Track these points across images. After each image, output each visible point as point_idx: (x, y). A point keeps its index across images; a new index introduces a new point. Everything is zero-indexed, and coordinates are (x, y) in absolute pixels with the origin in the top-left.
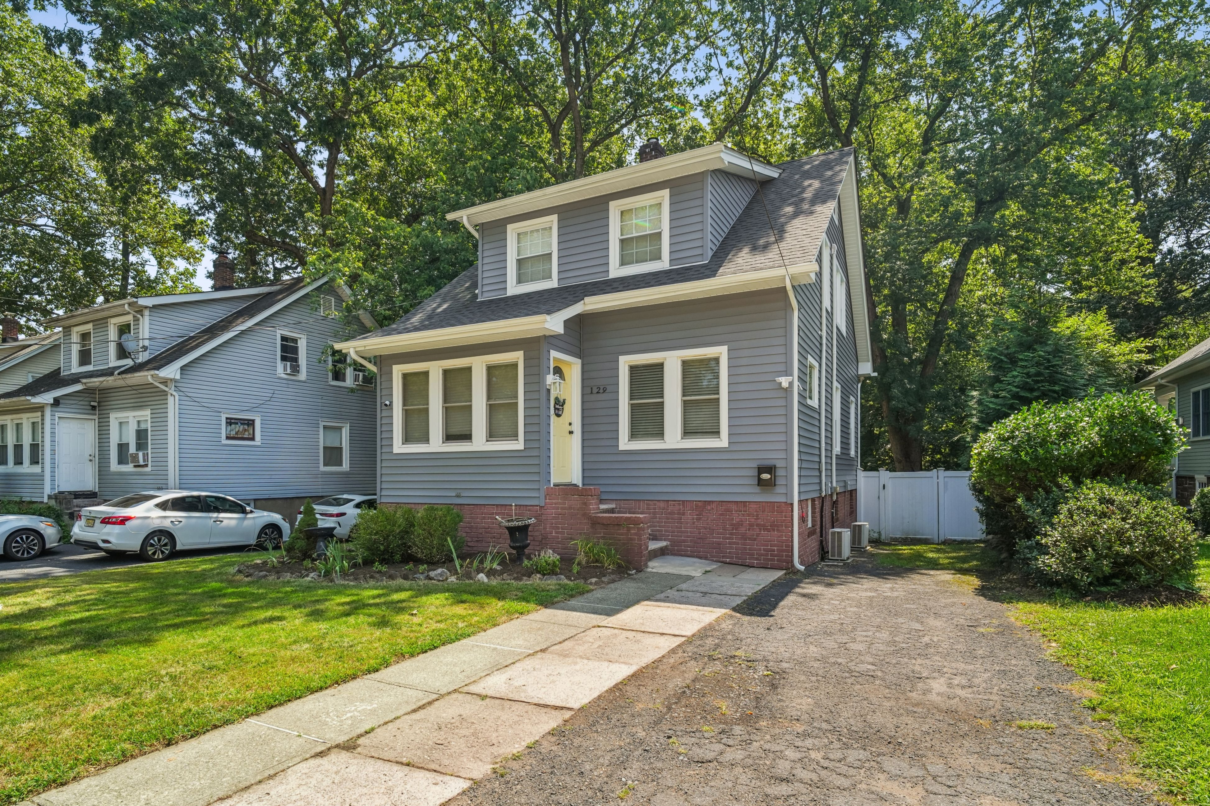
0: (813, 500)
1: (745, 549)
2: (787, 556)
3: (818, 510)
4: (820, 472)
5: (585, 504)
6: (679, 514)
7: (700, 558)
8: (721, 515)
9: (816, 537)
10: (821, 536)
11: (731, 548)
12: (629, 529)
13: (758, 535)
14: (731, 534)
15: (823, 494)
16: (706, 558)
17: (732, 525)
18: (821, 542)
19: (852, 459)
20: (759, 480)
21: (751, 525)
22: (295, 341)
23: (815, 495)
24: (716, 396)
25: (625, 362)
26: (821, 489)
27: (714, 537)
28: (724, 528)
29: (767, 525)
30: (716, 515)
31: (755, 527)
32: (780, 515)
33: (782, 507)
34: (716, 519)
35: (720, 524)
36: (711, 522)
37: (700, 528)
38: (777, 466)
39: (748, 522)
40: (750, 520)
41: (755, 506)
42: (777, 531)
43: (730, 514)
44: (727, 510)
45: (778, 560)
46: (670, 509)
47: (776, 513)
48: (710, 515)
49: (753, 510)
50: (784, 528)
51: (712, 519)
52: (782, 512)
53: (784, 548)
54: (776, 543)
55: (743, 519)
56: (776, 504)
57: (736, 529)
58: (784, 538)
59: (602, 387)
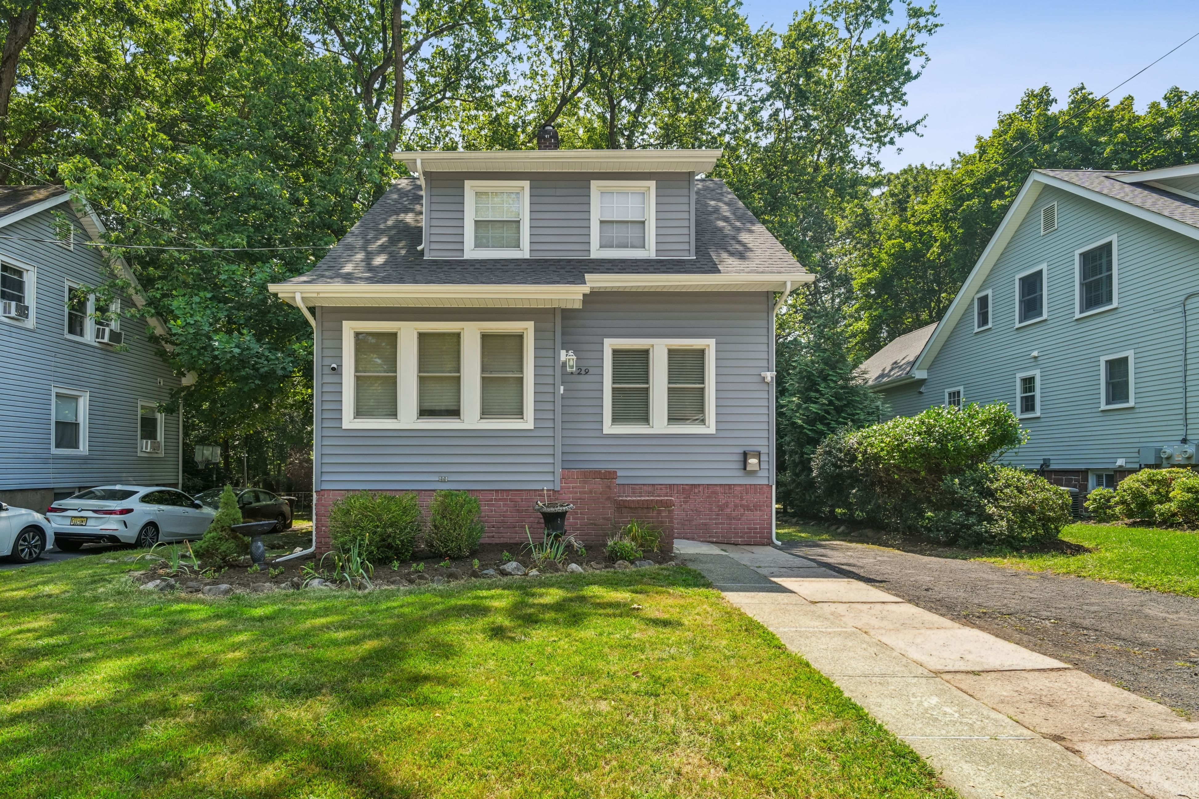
1: (730, 528)
2: (767, 533)
5: (609, 487)
7: (688, 539)
8: (708, 497)
11: (718, 528)
12: (659, 512)
13: (742, 515)
14: (718, 515)
16: (693, 539)
17: (719, 506)
20: (747, 464)
21: (736, 506)
22: (20, 273)
24: (701, 386)
25: (610, 344)
27: (701, 519)
28: (711, 510)
29: (750, 506)
30: (703, 497)
31: (740, 508)
32: (762, 496)
33: (764, 489)
34: (703, 501)
35: (707, 506)
36: (698, 505)
37: (687, 510)
38: (761, 452)
39: (733, 504)
40: (736, 501)
41: (740, 489)
42: (760, 511)
43: (716, 496)
44: (713, 493)
45: (760, 537)
46: (657, 492)
47: (758, 495)
48: (697, 498)
49: (738, 492)
50: (765, 508)
51: (700, 501)
52: (764, 493)
53: (765, 526)
54: (758, 521)
55: (729, 501)
56: (759, 486)
57: (722, 511)
58: (765, 517)
59: (583, 369)
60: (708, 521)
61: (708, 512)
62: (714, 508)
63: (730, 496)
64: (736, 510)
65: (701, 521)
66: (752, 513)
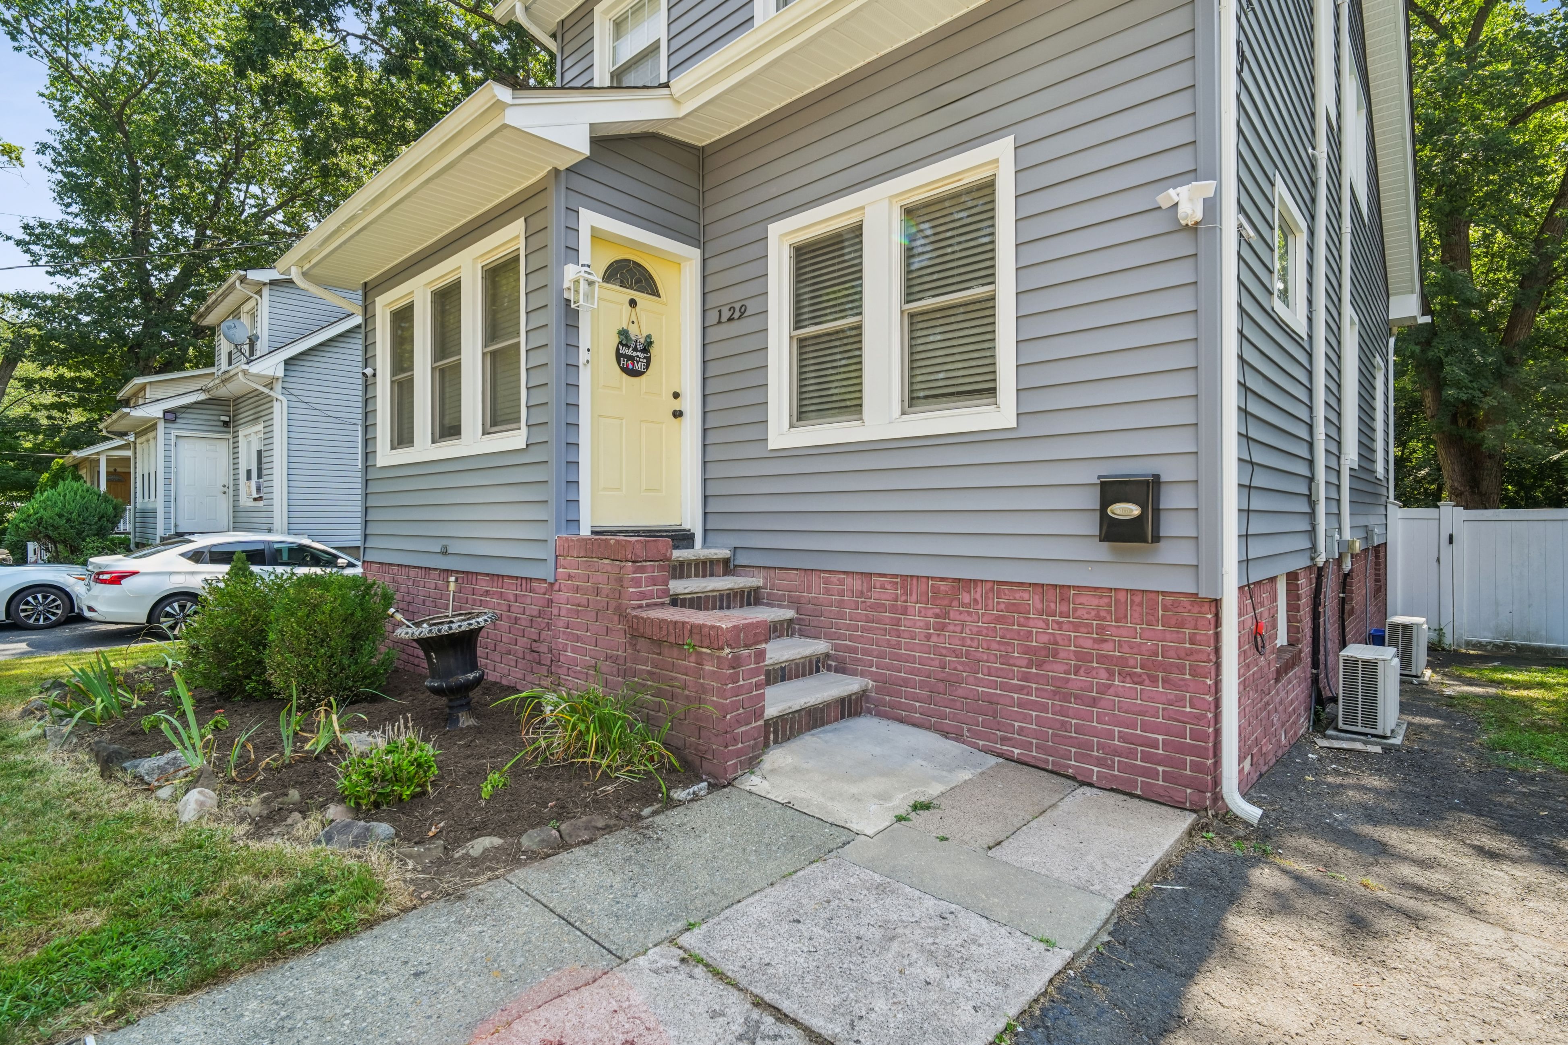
0: (1292, 577)
1: (1064, 725)
3: (1305, 602)
4: (1312, 504)
5: (621, 582)
6: (893, 609)
8: (999, 620)
9: (1301, 672)
10: (1315, 664)
11: (1025, 718)
12: (700, 659)
13: (1104, 689)
14: (1026, 677)
15: (1321, 561)
16: (958, 737)
17: (1027, 650)
18: (1315, 680)
19: (1377, 482)
20: (1104, 518)
21: (1082, 657)
23: (1300, 563)
25: (782, 237)
26: (1314, 548)
27: (979, 682)
28: (1006, 660)
29: (1131, 662)
30: (985, 619)
31: (1095, 664)
32: (1175, 635)
33: (1180, 609)
34: (985, 632)
35: (995, 646)
36: (972, 639)
37: (944, 652)
38: (1164, 478)
39: (1072, 648)
40: (1081, 642)
41: (1095, 601)
42: (1166, 685)
43: (1022, 620)
44: (1013, 608)
45: (1166, 777)
46: (873, 596)
47: (1160, 627)
48: (968, 619)
49: (1088, 613)
50: (1187, 677)
51: (975, 630)
52: (1181, 625)
53: (1188, 741)
54: (1160, 720)
55: (1059, 639)
56: (1161, 598)
57: (1039, 666)
58: (1188, 709)
59: (737, 306)
60: (998, 692)
61: (998, 665)
62: (1016, 654)
63: (1062, 622)
64: (1082, 671)
65: (980, 689)
66: (1139, 687)
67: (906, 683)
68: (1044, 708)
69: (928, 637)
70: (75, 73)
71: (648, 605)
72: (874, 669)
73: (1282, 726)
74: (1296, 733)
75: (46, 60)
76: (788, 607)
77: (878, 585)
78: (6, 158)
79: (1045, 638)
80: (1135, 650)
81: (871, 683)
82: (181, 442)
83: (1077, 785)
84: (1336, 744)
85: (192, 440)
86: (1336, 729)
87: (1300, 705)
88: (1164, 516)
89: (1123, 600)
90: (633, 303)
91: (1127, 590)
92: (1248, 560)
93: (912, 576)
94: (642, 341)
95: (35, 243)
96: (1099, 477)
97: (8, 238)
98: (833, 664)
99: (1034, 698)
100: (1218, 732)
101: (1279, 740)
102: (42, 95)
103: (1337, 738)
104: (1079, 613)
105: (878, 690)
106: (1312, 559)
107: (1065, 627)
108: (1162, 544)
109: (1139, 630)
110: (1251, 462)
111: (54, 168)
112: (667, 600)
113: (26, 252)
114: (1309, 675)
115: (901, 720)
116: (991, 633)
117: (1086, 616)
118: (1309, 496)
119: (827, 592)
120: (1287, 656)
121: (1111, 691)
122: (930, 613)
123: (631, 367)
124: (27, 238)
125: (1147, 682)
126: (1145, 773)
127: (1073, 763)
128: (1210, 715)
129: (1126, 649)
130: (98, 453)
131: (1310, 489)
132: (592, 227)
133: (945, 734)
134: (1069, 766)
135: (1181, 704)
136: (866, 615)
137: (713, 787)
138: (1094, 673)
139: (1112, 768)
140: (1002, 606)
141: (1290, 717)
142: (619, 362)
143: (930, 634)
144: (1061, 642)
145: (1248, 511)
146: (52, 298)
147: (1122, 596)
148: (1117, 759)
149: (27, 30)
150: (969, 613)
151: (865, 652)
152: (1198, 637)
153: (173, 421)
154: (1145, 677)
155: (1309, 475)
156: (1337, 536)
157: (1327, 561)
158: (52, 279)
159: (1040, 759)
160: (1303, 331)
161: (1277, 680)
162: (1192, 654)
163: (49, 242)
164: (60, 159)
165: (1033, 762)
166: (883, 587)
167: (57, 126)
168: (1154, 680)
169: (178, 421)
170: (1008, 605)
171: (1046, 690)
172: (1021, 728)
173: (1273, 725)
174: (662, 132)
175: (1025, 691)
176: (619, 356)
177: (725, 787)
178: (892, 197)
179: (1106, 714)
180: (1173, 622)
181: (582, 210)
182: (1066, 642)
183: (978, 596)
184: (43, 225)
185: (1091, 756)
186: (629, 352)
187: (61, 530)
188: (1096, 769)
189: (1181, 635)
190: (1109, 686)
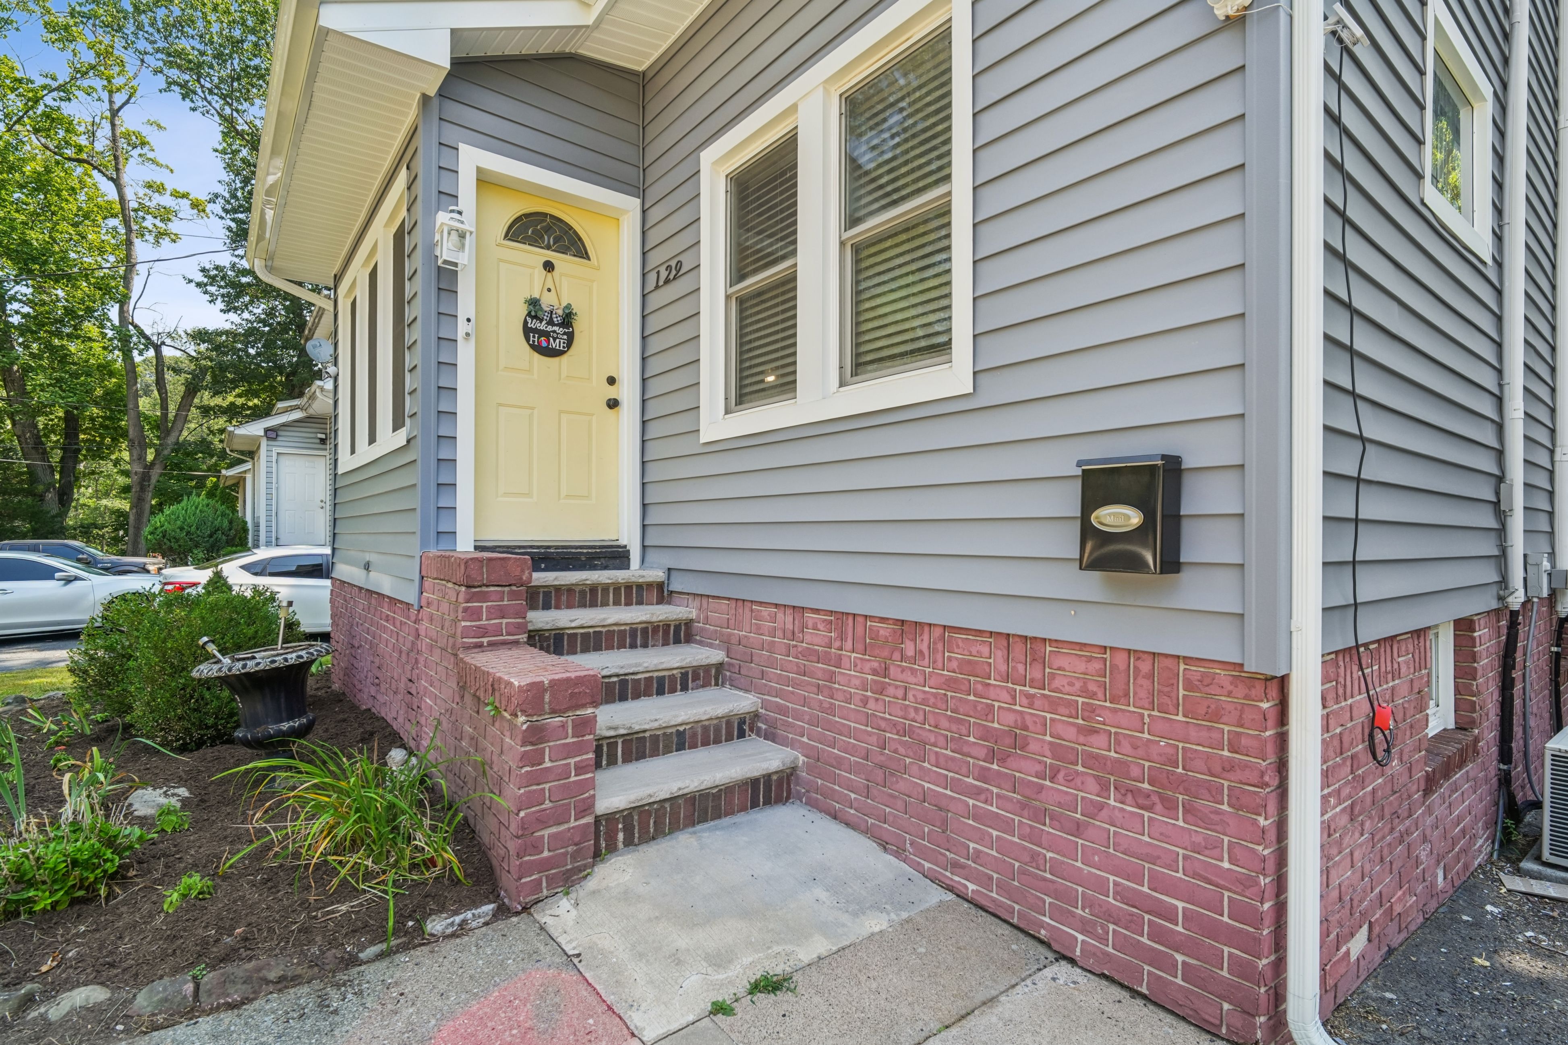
0: (1464, 626)
3: (1487, 663)
4: (1501, 516)
6: (827, 658)
8: (951, 684)
9: (1477, 772)
10: (1505, 755)
11: (983, 838)
13: (1095, 810)
14: (984, 776)
15: (1516, 600)
17: (986, 734)
18: (1505, 780)
20: (1088, 531)
23: (1478, 604)
25: (715, 166)
26: (1504, 582)
28: (959, 745)
29: (1135, 772)
30: (932, 682)
31: (1080, 768)
32: (1204, 734)
33: (1213, 689)
34: (932, 700)
35: (944, 723)
36: (916, 710)
37: (883, 724)
38: (1188, 462)
39: (1048, 738)
40: (1060, 729)
41: (1081, 666)
42: (1190, 817)
43: (979, 687)
44: (969, 667)
45: (1188, 972)
46: (808, 638)
47: (1180, 718)
48: (912, 679)
49: (1071, 684)
50: (1225, 807)
51: (920, 696)
52: (1215, 716)
53: (1225, 919)
54: (1180, 875)
55: (1029, 721)
56: (1182, 667)
57: (1002, 761)
58: (1226, 865)
59: (673, 263)
60: (948, 792)
61: (948, 752)
62: (972, 739)
63: (1033, 696)
64: (1060, 776)
65: (927, 785)
66: (1146, 814)
67: (839, 763)
68: (1007, 826)
69: (865, 701)
70: (239, 128)
71: (491, 644)
72: (805, 739)
73: (1438, 862)
74: (1466, 867)
75: (217, 118)
76: (718, 647)
77: (810, 624)
78: (195, 211)
79: (1010, 719)
80: (1141, 752)
81: (802, 759)
82: (282, 459)
83: (1051, 956)
84: (1538, 887)
85: (291, 457)
86: (1538, 859)
87: (1476, 820)
88: (1187, 528)
89: (1122, 666)
90: (549, 266)
91: (1129, 651)
92: (1356, 605)
93: (848, 614)
94: (560, 312)
95: (211, 285)
96: (1079, 464)
97: (190, 281)
98: (764, 727)
99: (994, 809)
100: (1281, 910)
101: (1433, 884)
102: (216, 150)
103: (1539, 877)
104: (1057, 683)
105: (810, 769)
106: (1501, 599)
107: (1038, 703)
108: (1185, 575)
109: (1147, 720)
110: (1362, 438)
111: (224, 215)
112: (523, 637)
113: (206, 292)
114: (1493, 772)
115: (834, 816)
116: (939, 704)
117: (1067, 689)
118: (1497, 504)
119: (759, 630)
120: (1451, 749)
121: (1104, 813)
122: (867, 667)
123: (544, 344)
124: (205, 280)
125: (1159, 807)
126: (1156, 959)
127: (1047, 920)
128: (1263, 881)
129: (1126, 748)
130: (245, 472)
131: (1497, 494)
132: (479, 170)
133: (884, 846)
134: (1042, 925)
135: (1216, 852)
136: (797, 664)
137: (503, 912)
138: (1078, 781)
139: (1104, 940)
140: (954, 664)
141: (1454, 845)
142: (527, 339)
143: (867, 698)
144: (1031, 728)
145: (1357, 521)
146: (227, 333)
147: (1120, 660)
148: (1111, 927)
149: (199, 91)
150: (913, 672)
151: (798, 716)
152: (1244, 741)
153: (274, 439)
154: (1155, 798)
155: (1496, 471)
156: (1546, 565)
157: (1528, 601)
158: (226, 316)
159: (1000, 905)
160: (1484, 248)
161: (1428, 792)
162: (1232, 768)
163: (222, 283)
164: (228, 207)
165: (992, 907)
166: (815, 628)
167: (225, 176)
168: (1170, 806)
169: (279, 438)
170: (962, 662)
171: (1010, 799)
172: (978, 852)
173: (1417, 863)
174: (581, 51)
175: (983, 797)
176: (527, 331)
177: (517, 913)
178: (826, 81)
179: (1095, 852)
180: (1202, 710)
181: (462, 147)
182: (1039, 728)
183: (924, 647)
184: (217, 268)
185: (1073, 915)
186: (542, 326)
187: (181, 542)
188: (1080, 937)
189: (1215, 735)
190: (1101, 807)
